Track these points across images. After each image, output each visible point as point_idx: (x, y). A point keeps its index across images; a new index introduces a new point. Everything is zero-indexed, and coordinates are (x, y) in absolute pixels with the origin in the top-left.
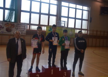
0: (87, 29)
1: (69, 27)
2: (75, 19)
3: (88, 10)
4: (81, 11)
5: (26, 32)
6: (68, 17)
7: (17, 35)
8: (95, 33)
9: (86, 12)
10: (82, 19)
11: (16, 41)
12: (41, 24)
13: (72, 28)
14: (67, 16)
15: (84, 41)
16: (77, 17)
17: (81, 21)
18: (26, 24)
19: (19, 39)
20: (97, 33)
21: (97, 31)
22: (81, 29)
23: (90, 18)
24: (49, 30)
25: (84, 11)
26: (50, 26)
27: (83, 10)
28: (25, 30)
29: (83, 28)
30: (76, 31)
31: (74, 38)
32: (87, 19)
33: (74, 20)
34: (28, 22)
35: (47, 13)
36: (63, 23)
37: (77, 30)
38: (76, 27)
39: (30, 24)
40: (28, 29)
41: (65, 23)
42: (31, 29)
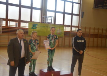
0: (78, 25)
1: (56, 23)
2: (64, 13)
3: (80, 3)
4: (72, 3)
5: (2, 30)
6: (55, 12)
8: (87, 30)
9: (77, 5)
10: (72, 14)
12: (22, 19)
13: (60, 25)
14: (54, 10)
16: (66, 11)
17: (70, 16)
18: (2, 20)
20: (90, 30)
21: (90, 29)
22: (71, 26)
23: (82, 12)
24: (32, 28)
25: (74, 4)
26: (34, 22)
27: (73, 2)
28: (2, 27)
29: (73, 25)
30: (64, 29)
31: (62, 37)
32: (79, 14)
33: (62, 15)
34: (5, 17)
35: (30, 5)
36: (49, 18)
37: (66, 27)
38: (65, 24)
39: (7, 20)
40: (5, 26)
41: (52, 18)
42: (8, 26)
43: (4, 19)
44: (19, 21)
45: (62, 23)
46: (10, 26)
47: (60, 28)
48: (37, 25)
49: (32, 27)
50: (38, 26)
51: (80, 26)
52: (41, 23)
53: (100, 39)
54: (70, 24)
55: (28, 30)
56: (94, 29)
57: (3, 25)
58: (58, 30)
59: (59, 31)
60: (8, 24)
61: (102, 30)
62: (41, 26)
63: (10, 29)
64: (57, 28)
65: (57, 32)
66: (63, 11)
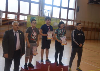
0: (73, 19)
1: (53, 17)
2: (61, 7)
5: (2, 22)
6: (53, 6)
7: (16, 27)
10: (68, 9)
11: (15, 33)
12: (21, 12)
13: (56, 18)
14: (51, 4)
15: (82, 35)
16: (62, 6)
18: (2, 12)
19: (18, 32)
20: (84, 24)
21: (84, 22)
22: (67, 20)
23: (77, 7)
28: (2, 19)
32: (74, 8)
33: (59, 9)
34: (5, 10)
36: (46, 12)
38: (61, 17)
39: (7, 12)
40: (5, 18)
41: (49, 12)
42: (8, 18)
43: (4, 12)
44: (18, 14)
45: (58, 17)
46: (9, 18)
47: (56, 22)
48: (35, 18)
49: (30, 20)
51: (75, 20)
52: (39, 16)
53: (93, 32)
54: (66, 18)
55: (26, 22)
56: (88, 23)
57: (3, 18)
58: (55, 23)
60: (8, 17)
61: (96, 24)
62: (39, 19)
63: (9, 21)
64: (54, 22)
65: (54, 25)
66: (60, 5)
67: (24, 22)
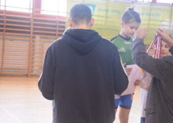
13: (172, 5)
47: (171, 18)
48: (94, 6)
50: (96, 8)
59: (167, 28)
60: (2, 3)
62: (107, 11)
64: (161, 18)
67: (55, 22)
